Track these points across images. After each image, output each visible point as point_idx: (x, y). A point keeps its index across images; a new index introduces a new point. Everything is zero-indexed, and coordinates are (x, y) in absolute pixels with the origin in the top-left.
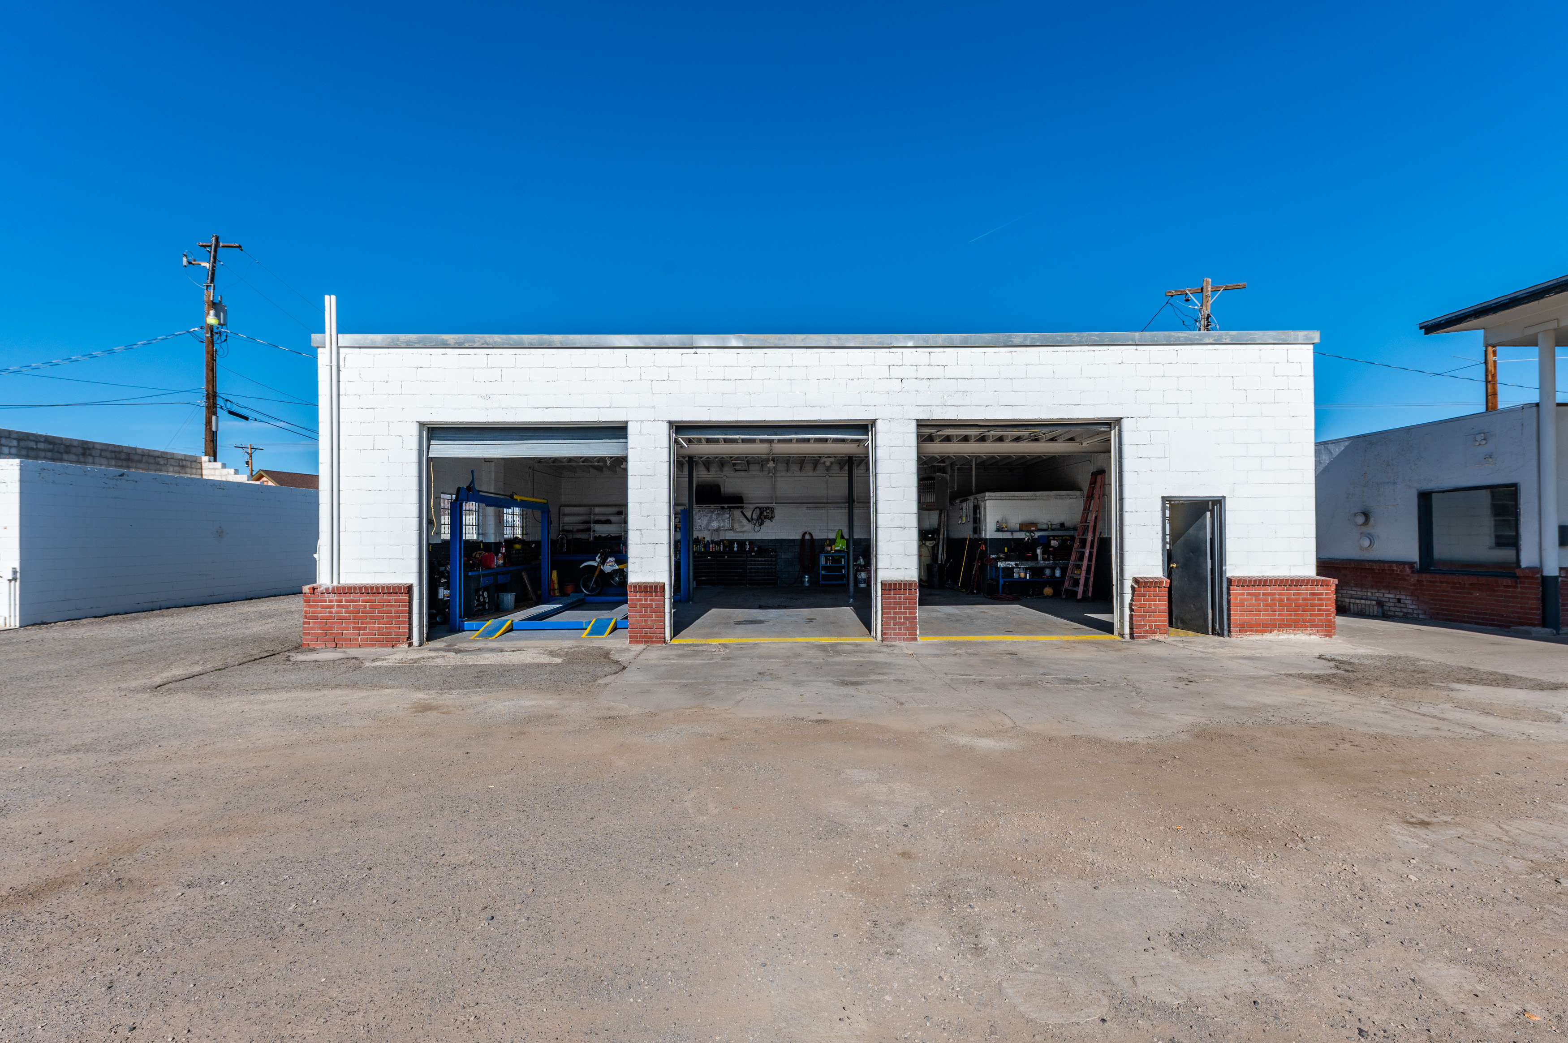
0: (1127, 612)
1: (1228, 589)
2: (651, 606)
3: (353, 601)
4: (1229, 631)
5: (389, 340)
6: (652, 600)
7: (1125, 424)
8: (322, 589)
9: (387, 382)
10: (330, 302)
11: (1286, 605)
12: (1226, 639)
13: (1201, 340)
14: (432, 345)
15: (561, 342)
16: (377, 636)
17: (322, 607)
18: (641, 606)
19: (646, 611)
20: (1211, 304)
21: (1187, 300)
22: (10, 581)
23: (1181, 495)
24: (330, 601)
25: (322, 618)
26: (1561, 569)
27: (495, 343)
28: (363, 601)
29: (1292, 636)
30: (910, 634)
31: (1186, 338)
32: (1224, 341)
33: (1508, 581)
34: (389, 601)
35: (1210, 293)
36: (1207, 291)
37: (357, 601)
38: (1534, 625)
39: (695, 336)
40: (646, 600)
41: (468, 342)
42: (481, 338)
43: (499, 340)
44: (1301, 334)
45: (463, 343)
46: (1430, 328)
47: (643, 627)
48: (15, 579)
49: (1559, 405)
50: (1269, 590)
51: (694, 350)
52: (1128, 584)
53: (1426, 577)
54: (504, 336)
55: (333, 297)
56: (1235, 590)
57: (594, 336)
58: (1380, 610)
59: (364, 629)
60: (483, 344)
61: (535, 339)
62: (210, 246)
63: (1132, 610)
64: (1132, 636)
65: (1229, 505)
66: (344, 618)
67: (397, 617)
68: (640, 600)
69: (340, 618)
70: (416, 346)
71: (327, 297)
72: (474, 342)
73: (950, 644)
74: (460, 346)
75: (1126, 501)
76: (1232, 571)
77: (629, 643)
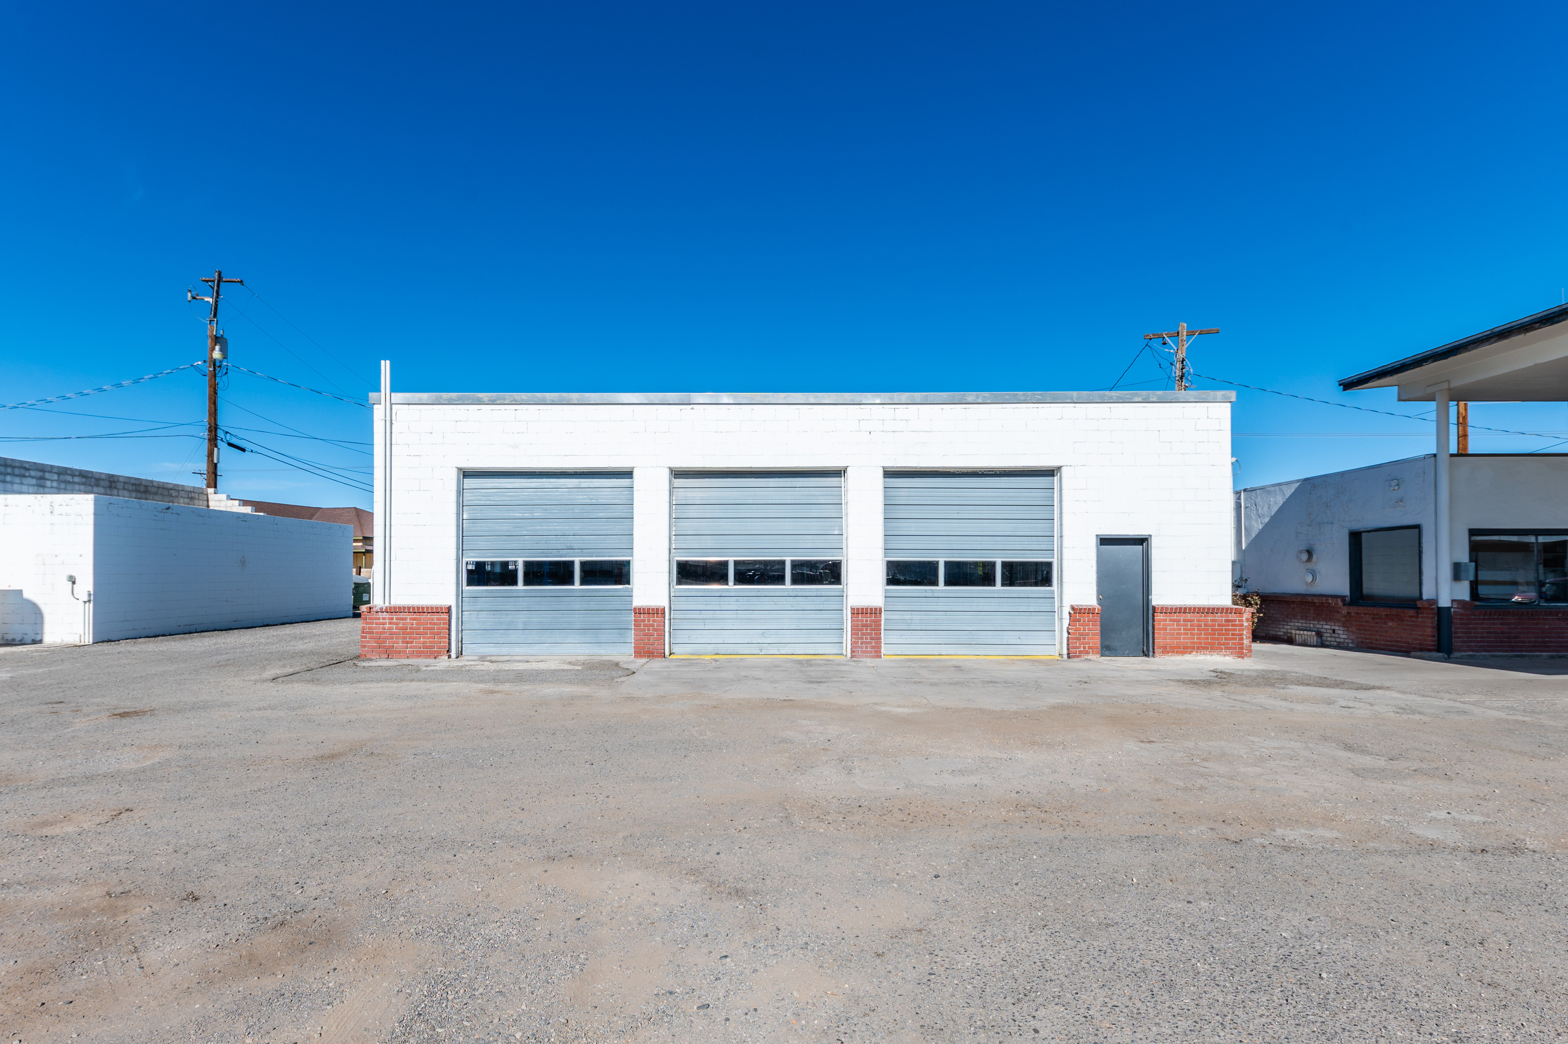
0: (1064, 636)
1: (1156, 616)
2: (655, 626)
3: (401, 619)
4: (1154, 652)
5: (434, 398)
6: (654, 621)
7: (1065, 471)
8: (377, 608)
9: (431, 433)
10: (385, 366)
11: (1203, 630)
12: (1151, 659)
13: (1131, 399)
14: (470, 402)
16: (422, 649)
17: (376, 624)
18: (644, 625)
19: (649, 630)
20: (1187, 348)
21: (1164, 344)
22: (85, 602)
23: (1113, 534)
24: (384, 619)
25: (377, 633)
26: (1453, 601)
27: (522, 400)
28: (411, 619)
29: (1208, 658)
30: (875, 652)
31: (1118, 397)
32: (1151, 400)
33: (1411, 612)
34: (431, 619)
35: (1185, 338)
36: (1183, 336)
37: (405, 619)
38: (1430, 650)
39: (692, 394)
40: (649, 621)
41: (499, 400)
42: (510, 396)
43: (526, 398)
44: (1219, 394)
45: (495, 400)
46: (1348, 385)
47: (646, 644)
48: (89, 601)
50: (1189, 616)
51: (692, 406)
52: (1067, 610)
53: (1353, 609)
55: (388, 362)
56: (1159, 617)
57: (606, 395)
58: (1319, 640)
59: (412, 642)
60: (512, 401)
61: (556, 397)
62: (214, 281)
63: (1070, 634)
64: (1071, 656)
65: (1155, 543)
66: (395, 633)
67: (439, 633)
68: (644, 621)
69: (391, 633)
70: (456, 403)
71: (383, 362)
72: (505, 399)
73: (909, 660)
74: (493, 402)
75: (1065, 539)
76: (1157, 600)
77: (633, 657)
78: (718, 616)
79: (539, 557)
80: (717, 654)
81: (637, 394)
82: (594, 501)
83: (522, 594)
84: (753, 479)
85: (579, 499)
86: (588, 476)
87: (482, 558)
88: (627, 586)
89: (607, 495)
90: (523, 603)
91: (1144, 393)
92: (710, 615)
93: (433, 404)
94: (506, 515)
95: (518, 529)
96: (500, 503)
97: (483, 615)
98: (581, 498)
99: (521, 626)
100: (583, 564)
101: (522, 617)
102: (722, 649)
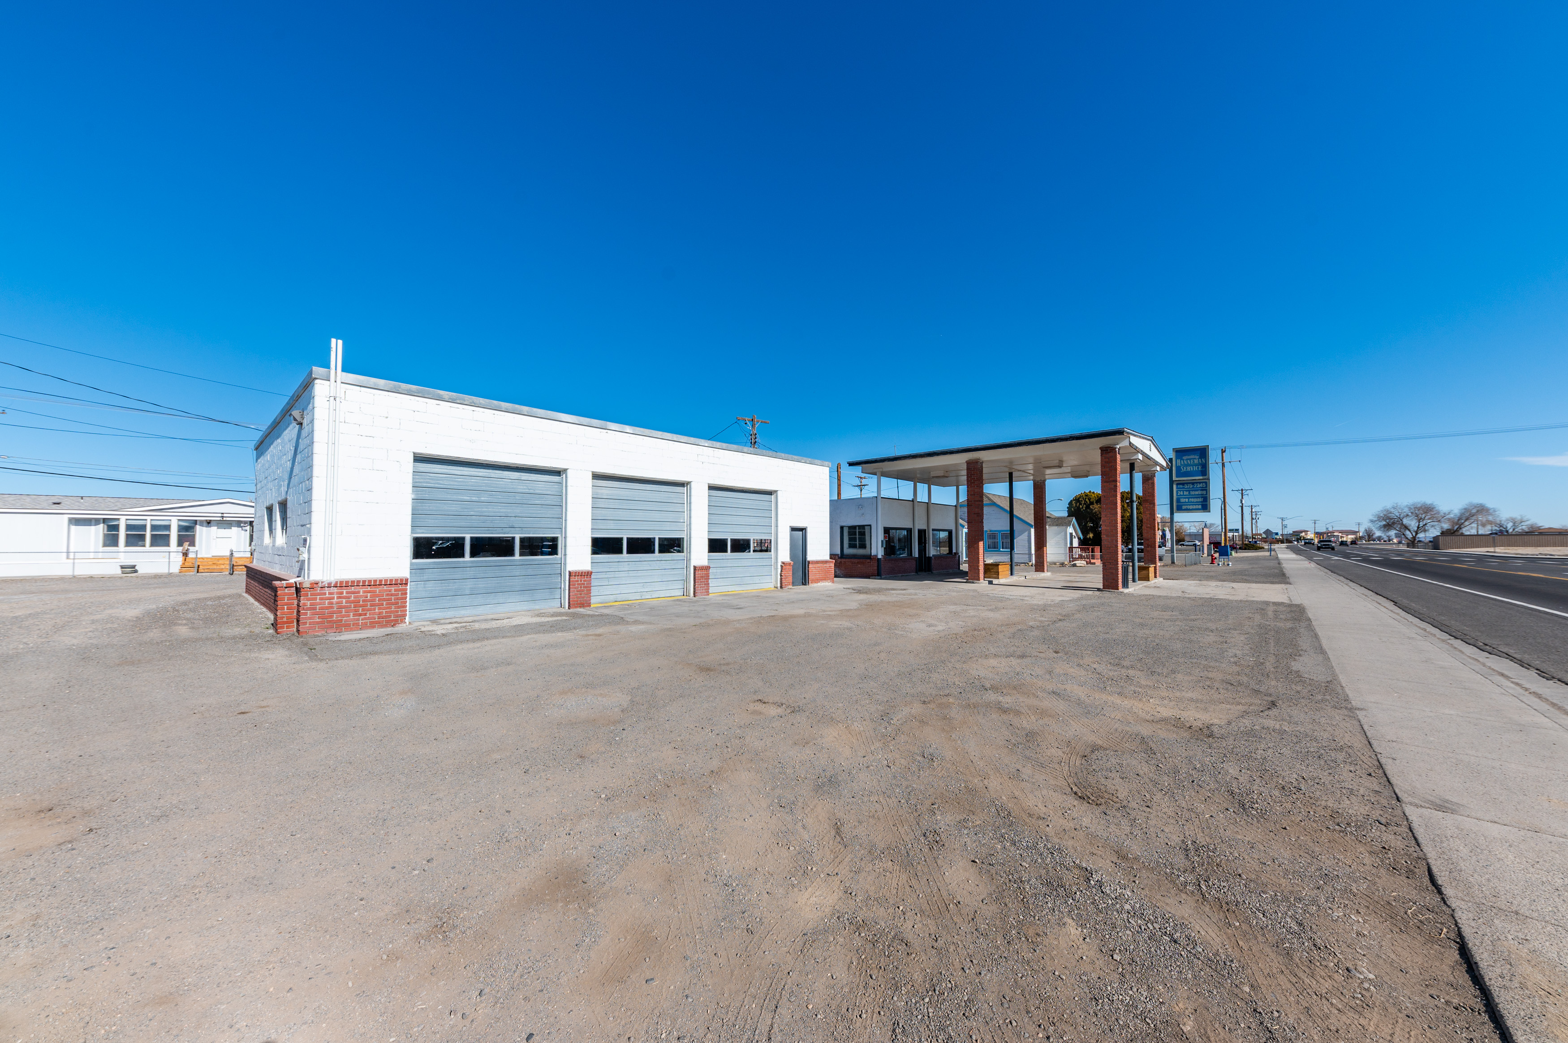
0: (779, 577)
1: (808, 566)
2: (584, 584)
3: (354, 593)
4: (808, 583)
5: (391, 386)
6: (584, 581)
7: (779, 493)
8: (323, 584)
9: (387, 418)
10: (337, 347)
11: (822, 571)
12: (807, 586)
14: (430, 396)
15: (527, 412)
16: (376, 620)
17: (321, 599)
18: (578, 584)
19: (581, 587)
23: (795, 526)
24: (330, 593)
25: (321, 608)
26: (882, 555)
27: (480, 404)
28: (364, 592)
29: (823, 584)
30: (707, 592)
33: (869, 561)
34: (390, 591)
37: (359, 592)
38: (876, 576)
39: (608, 423)
40: (581, 581)
41: (459, 400)
42: (470, 399)
43: (484, 403)
44: (826, 463)
45: (456, 400)
46: (850, 464)
47: (579, 598)
49: (882, 498)
50: (818, 565)
51: (607, 431)
52: (779, 564)
53: (843, 560)
54: (488, 401)
55: (340, 342)
56: (810, 566)
57: (549, 412)
59: (365, 614)
63: (781, 576)
64: (781, 587)
65: (808, 530)
66: (345, 607)
67: (395, 603)
68: (578, 581)
69: (341, 607)
70: (415, 394)
71: (333, 341)
72: (465, 401)
73: (720, 595)
74: (453, 401)
75: (779, 528)
76: (810, 558)
77: (569, 609)
78: (617, 576)
79: (485, 534)
80: (616, 601)
81: (571, 416)
82: (531, 491)
83: (469, 565)
84: (638, 484)
85: (520, 489)
86: (527, 471)
87: (430, 534)
88: (556, 556)
89: (542, 487)
90: (470, 572)
91: (805, 458)
92: (611, 575)
93: (388, 391)
94: (455, 497)
95: (466, 510)
96: (449, 487)
97: (430, 585)
98: (521, 488)
99: (467, 592)
100: (522, 540)
101: (469, 584)
102: (620, 597)
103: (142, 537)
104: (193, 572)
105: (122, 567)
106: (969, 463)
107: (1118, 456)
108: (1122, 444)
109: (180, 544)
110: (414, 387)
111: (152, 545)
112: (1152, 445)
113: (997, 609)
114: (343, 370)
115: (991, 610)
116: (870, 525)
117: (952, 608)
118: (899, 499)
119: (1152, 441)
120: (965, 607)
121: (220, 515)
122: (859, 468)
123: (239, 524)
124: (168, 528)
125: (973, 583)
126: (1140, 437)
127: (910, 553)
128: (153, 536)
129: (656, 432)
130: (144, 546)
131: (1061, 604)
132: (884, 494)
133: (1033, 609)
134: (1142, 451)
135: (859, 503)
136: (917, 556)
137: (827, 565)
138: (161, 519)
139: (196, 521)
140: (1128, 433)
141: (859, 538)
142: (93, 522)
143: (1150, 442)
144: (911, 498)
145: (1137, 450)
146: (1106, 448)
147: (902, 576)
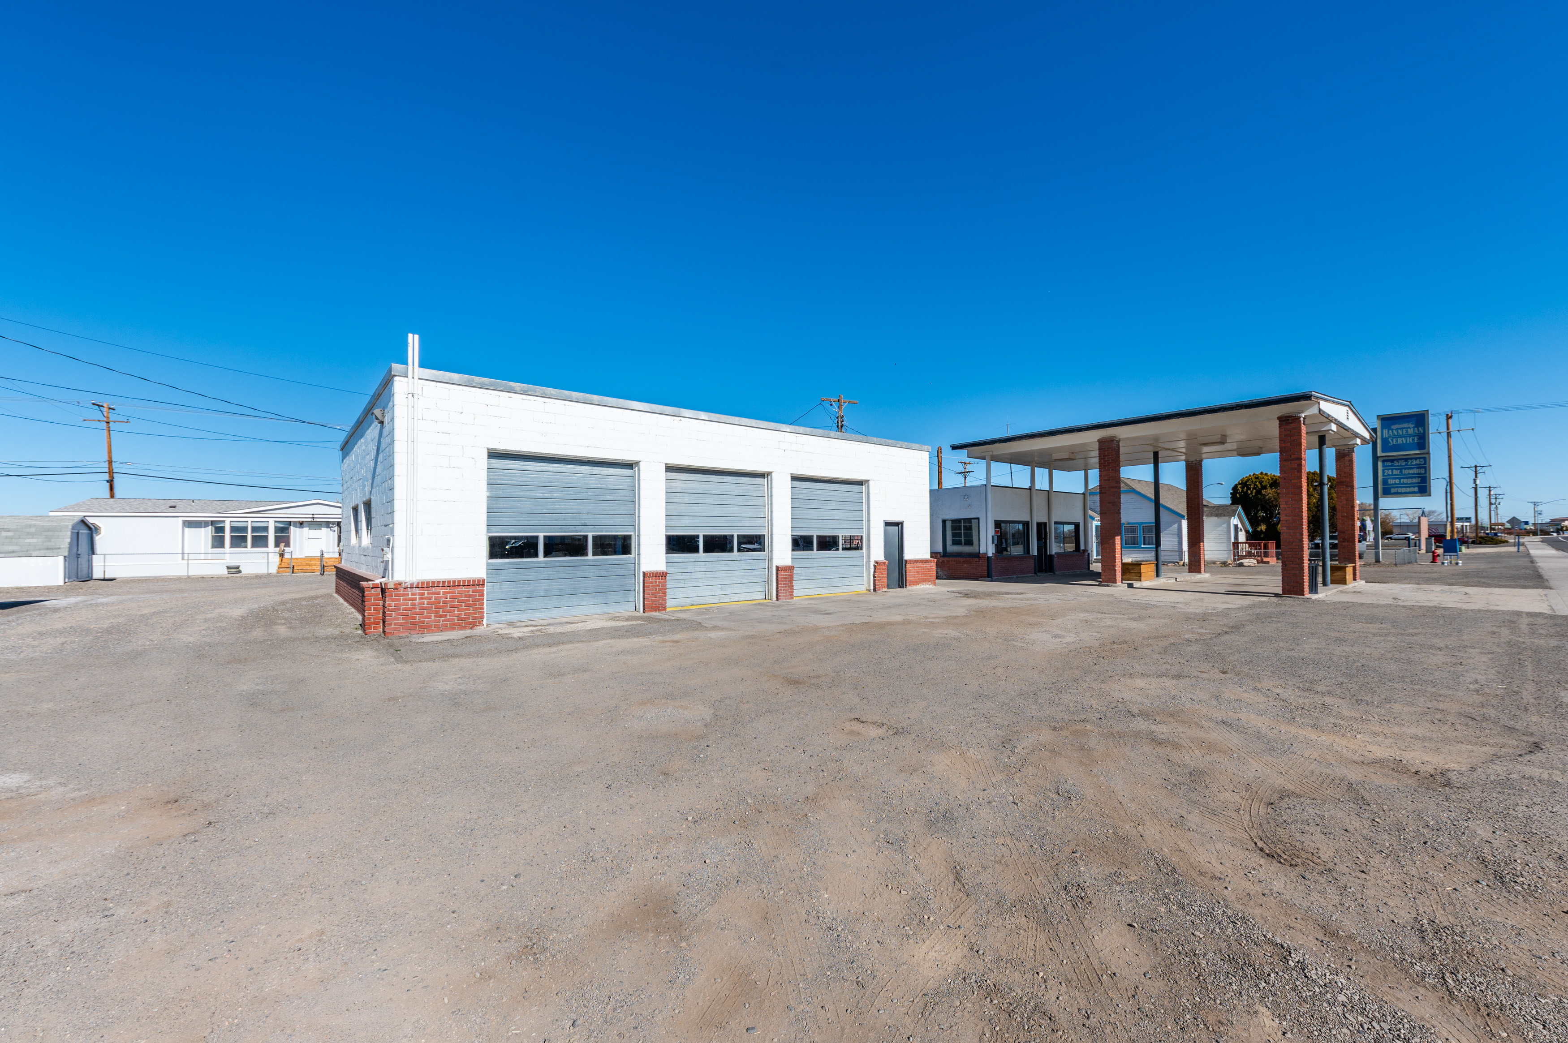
0: (872, 578)
1: (906, 565)
2: (659, 586)
3: (434, 594)
4: (906, 585)
5: (465, 380)
6: (659, 582)
7: (871, 482)
8: (406, 584)
9: (462, 413)
10: (413, 341)
11: (922, 571)
12: (905, 589)
14: (502, 389)
15: (598, 401)
16: (456, 621)
17: (404, 600)
18: (653, 586)
19: (656, 590)
23: (889, 520)
24: (413, 594)
25: (406, 609)
27: (551, 394)
28: (444, 593)
29: (922, 586)
30: (790, 595)
33: (977, 559)
34: (468, 592)
37: (439, 593)
38: (985, 577)
39: (682, 410)
40: (656, 582)
41: (531, 391)
42: (540, 389)
43: (554, 393)
45: (526, 391)
46: (953, 448)
47: (654, 600)
49: (992, 486)
50: (917, 565)
51: (680, 418)
52: (872, 564)
53: (946, 559)
54: (558, 391)
55: (417, 337)
56: (908, 566)
57: (620, 400)
59: (446, 616)
60: (542, 394)
61: (580, 396)
63: (874, 577)
64: (875, 590)
65: (905, 525)
66: (426, 608)
67: (474, 605)
68: (652, 583)
69: (423, 608)
70: (488, 387)
71: (410, 336)
72: (536, 392)
74: (524, 393)
75: (872, 523)
76: (907, 556)
77: (644, 612)
78: (693, 577)
79: (558, 532)
80: (693, 605)
81: (643, 403)
82: (604, 486)
83: (543, 565)
84: (714, 476)
85: (592, 484)
86: (598, 465)
87: (505, 533)
88: (629, 555)
89: (615, 482)
90: (544, 573)
91: (900, 442)
92: (687, 576)
93: (463, 385)
94: (528, 494)
95: (539, 508)
96: (522, 483)
97: (506, 585)
98: (593, 483)
99: (542, 594)
100: (595, 538)
101: (543, 586)
102: (697, 601)
103: (244, 539)
104: (288, 573)
105: (228, 568)
106: (1102, 442)
107: (1303, 427)
108: (1308, 412)
109: (277, 545)
110: (486, 380)
111: (253, 546)
112: (1350, 412)
113: (1141, 618)
114: (421, 366)
115: (1134, 619)
116: (978, 519)
117: (1083, 616)
118: (1012, 488)
119: (1351, 406)
120: (1099, 615)
121: (311, 516)
122: (964, 452)
123: (328, 524)
124: (266, 529)
125: (1108, 586)
126: (1334, 402)
127: (1027, 550)
128: (253, 537)
129: (733, 418)
130: (246, 547)
131: (1226, 613)
132: (994, 481)
133: (1189, 618)
134: (1336, 420)
135: (964, 493)
136: (1036, 553)
137: (928, 565)
138: (259, 521)
139: (290, 522)
140: (1317, 398)
141: (964, 533)
142: (203, 524)
143: (1347, 408)
144: (1027, 485)
145: (1329, 419)
146: (1286, 417)
147: (1017, 577)
